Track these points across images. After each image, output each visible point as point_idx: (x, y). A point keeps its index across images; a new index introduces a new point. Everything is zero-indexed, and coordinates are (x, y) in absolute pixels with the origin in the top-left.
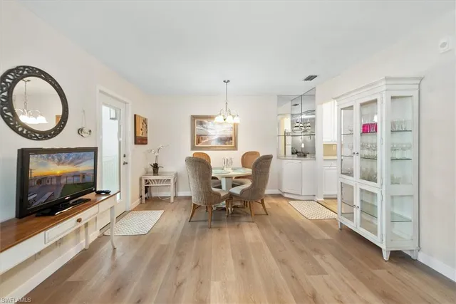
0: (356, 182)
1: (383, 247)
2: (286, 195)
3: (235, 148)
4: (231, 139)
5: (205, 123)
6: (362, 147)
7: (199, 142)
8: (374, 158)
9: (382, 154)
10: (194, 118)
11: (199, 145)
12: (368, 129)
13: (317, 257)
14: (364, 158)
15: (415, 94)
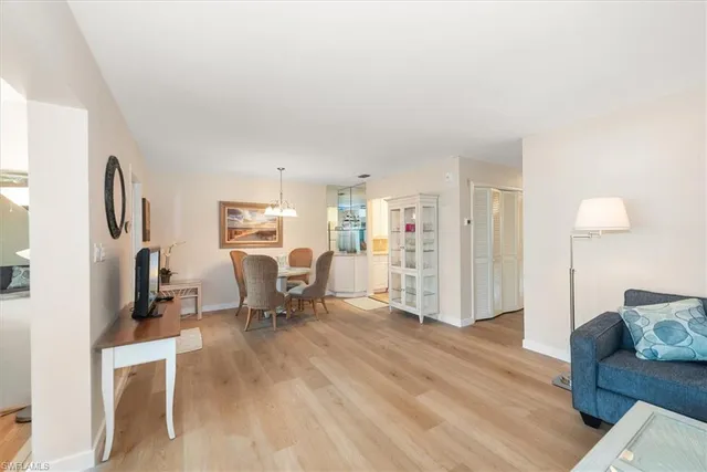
0: (402, 270)
1: (419, 314)
2: (338, 295)
3: (279, 244)
4: (274, 233)
5: (240, 213)
6: (406, 241)
7: (231, 237)
8: (413, 251)
9: (419, 248)
10: (223, 204)
11: (231, 242)
12: (410, 228)
13: (379, 331)
14: (407, 251)
15: (435, 205)
